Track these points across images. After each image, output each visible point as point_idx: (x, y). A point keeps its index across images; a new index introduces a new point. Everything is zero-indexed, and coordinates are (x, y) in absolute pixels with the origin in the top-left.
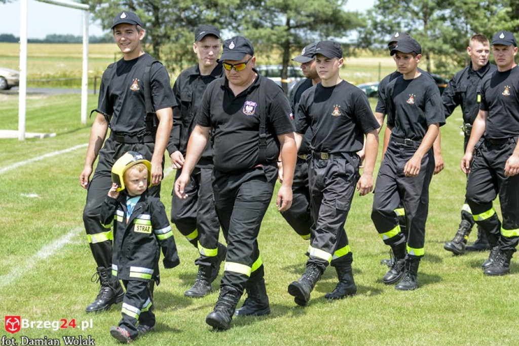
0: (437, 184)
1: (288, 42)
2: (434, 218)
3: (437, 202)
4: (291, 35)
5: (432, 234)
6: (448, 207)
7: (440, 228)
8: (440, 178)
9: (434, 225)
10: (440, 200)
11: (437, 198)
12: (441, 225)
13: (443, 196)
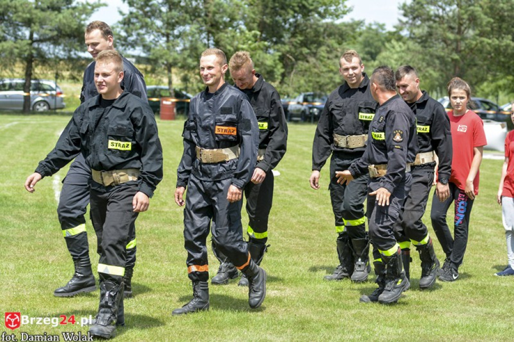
0: (166, 196)
1: (31, 55)
2: (158, 229)
3: (163, 214)
4: (34, 48)
5: (153, 245)
6: (173, 219)
7: (163, 239)
8: (170, 190)
9: (157, 237)
10: (167, 212)
11: (163, 210)
12: (163, 236)
13: (170, 208)
